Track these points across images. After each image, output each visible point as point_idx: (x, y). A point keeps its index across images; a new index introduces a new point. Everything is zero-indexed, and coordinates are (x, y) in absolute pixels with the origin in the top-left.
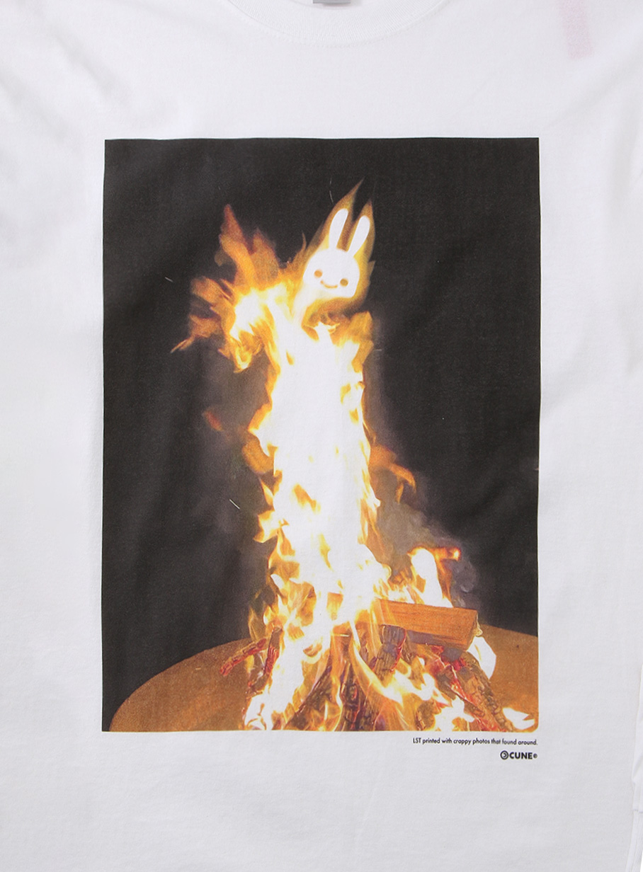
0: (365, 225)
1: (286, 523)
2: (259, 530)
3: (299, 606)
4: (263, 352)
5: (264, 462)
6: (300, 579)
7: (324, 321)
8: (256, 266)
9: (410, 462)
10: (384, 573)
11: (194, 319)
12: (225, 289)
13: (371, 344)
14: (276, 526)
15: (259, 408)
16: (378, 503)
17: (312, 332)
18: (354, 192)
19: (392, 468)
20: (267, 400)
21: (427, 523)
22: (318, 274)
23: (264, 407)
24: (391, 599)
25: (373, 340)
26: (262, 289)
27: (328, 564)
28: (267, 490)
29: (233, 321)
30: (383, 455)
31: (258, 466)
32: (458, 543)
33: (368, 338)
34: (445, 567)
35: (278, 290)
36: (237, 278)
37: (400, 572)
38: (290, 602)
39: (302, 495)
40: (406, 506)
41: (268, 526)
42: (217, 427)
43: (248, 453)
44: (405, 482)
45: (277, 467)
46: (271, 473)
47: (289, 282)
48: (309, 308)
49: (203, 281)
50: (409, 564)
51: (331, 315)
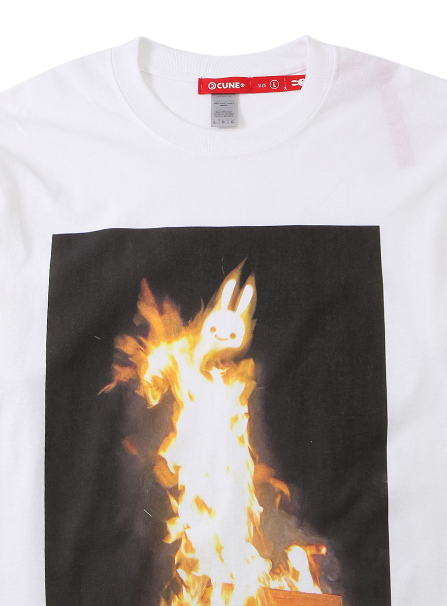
0: (249, 291)
1: (188, 527)
2: (166, 533)
3: (199, 594)
4: (170, 391)
5: (170, 478)
6: (200, 572)
7: (217, 366)
8: (165, 325)
9: (285, 475)
10: (267, 566)
11: (117, 368)
12: (141, 343)
13: (254, 383)
14: (181, 529)
15: (167, 435)
16: (261, 509)
17: (207, 375)
18: (241, 266)
19: (272, 481)
20: (173, 429)
21: (300, 525)
22: (213, 329)
23: (171, 435)
24: (272, 587)
25: (256, 380)
26: (169, 342)
27: (222, 559)
28: (173, 501)
29: (146, 368)
30: (264, 470)
31: (166, 482)
32: (325, 541)
33: (252, 379)
34: (315, 561)
35: (181, 343)
36: (150, 334)
37: (279, 565)
38: (192, 591)
39: (201, 504)
40: (283, 511)
41: (174, 530)
42: (134, 452)
43: (158, 471)
44: (282, 492)
45: (182, 481)
46: (176, 487)
47: (191, 337)
48: (205, 356)
49: (124, 338)
50: (286, 558)
51: (223, 362)
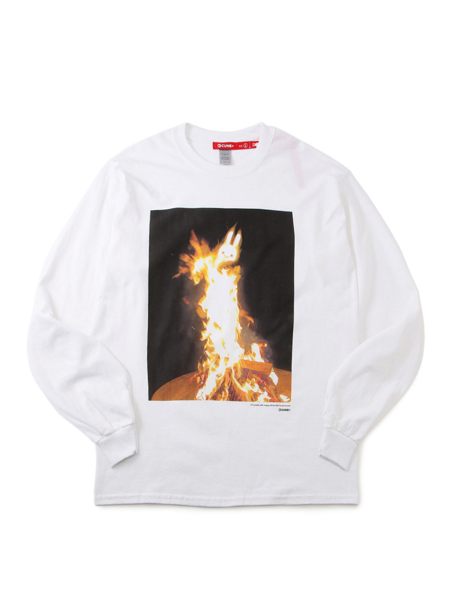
0: (239, 237)
1: (211, 334)
2: (202, 336)
3: (215, 361)
4: (204, 278)
5: (203, 314)
6: (215, 352)
7: (225, 268)
8: (202, 250)
9: (252, 314)
10: (243, 351)
11: (181, 267)
12: (191, 257)
13: (240, 276)
14: (207, 335)
15: (202, 296)
16: (241, 328)
17: (220, 272)
18: (235, 226)
19: (247, 317)
20: (205, 294)
21: (257, 335)
22: (223, 253)
23: (204, 296)
24: (245, 359)
25: (241, 274)
26: (204, 257)
27: (224, 348)
28: (204, 324)
29: (193, 268)
30: (243, 312)
31: (201, 316)
32: (267, 341)
33: (239, 274)
34: (262, 349)
35: (209, 258)
36: (195, 254)
37: (248, 351)
38: (212, 360)
39: (216, 325)
40: (250, 329)
41: (204, 335)
42: (188, 303)
43: (198, 311)
44: (250, 322)
45: (208, 316)
46: (206, 318)
47: (213, 255)
48: (220, 264)
49: (184, 255)
50: (251, 348)
51: (227, 266)
